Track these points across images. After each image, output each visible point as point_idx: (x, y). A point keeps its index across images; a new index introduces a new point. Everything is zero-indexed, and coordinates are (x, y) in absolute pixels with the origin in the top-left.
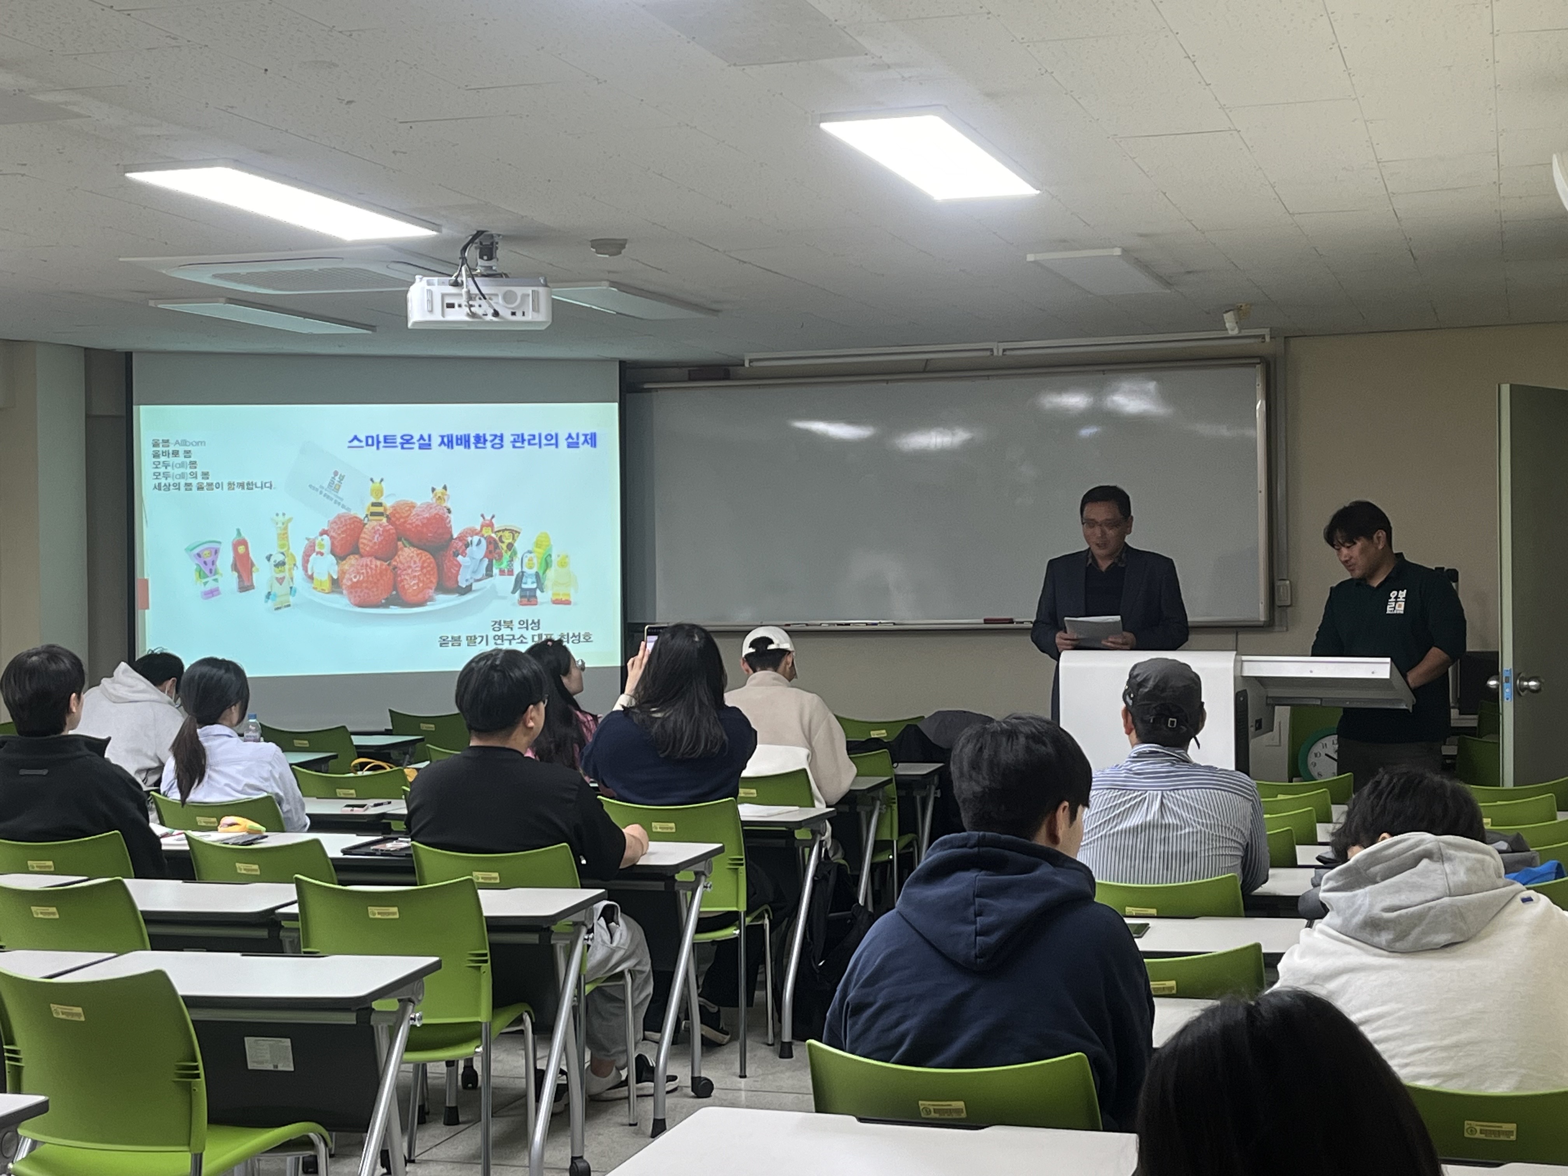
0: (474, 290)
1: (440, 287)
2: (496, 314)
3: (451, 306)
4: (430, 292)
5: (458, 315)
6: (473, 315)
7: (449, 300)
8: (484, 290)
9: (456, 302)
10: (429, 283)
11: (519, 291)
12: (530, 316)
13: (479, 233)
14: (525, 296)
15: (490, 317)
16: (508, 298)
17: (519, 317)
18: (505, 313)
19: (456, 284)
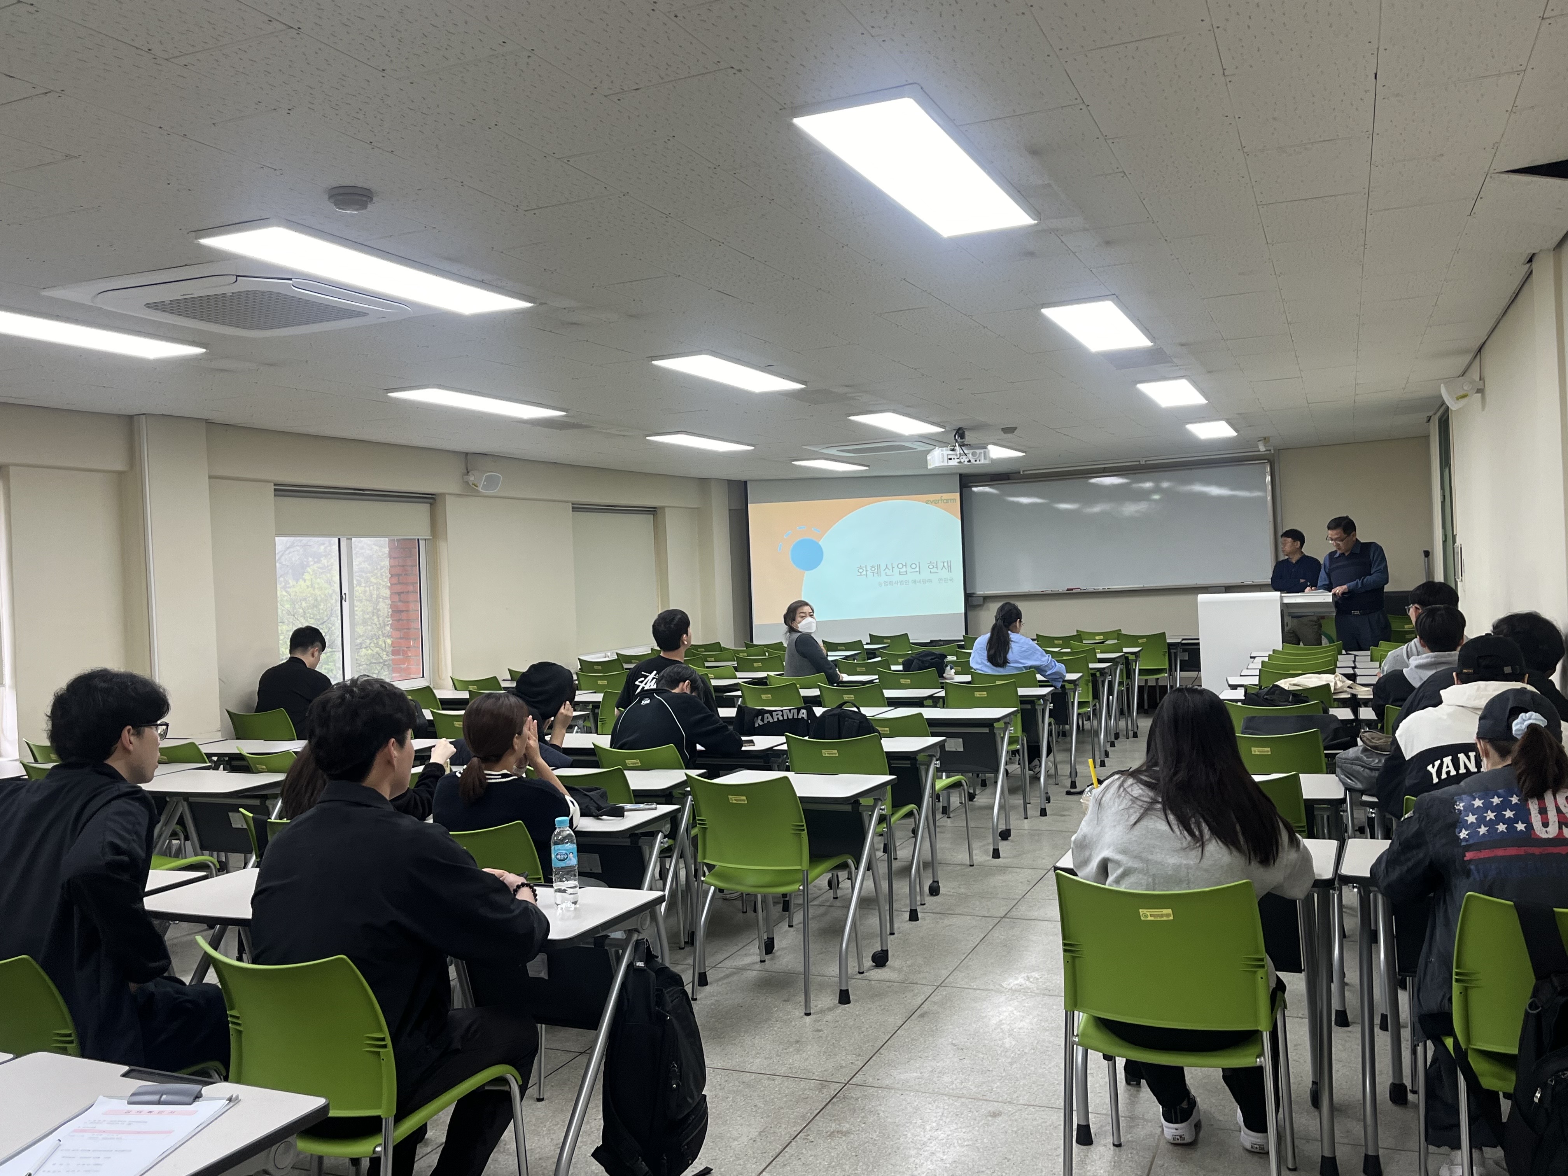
0: (962, 452)
1: (946, 451)
2: (969, 461)
3: (950, 459)
4: (942, 454)
5: (954, 463)
6: (960, 462)
7: (950, 457)
8: (966, 452)
9: (952, 457)
10: (942, 450)
11: (978, 451)
12: (982, 462)
13: (960, 429)
14: (980, 453)
15: (966, 463)
16: (974, 454)
17: (978, 462)
18: (973, 461)
19: (953, 450)
